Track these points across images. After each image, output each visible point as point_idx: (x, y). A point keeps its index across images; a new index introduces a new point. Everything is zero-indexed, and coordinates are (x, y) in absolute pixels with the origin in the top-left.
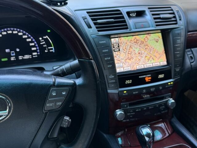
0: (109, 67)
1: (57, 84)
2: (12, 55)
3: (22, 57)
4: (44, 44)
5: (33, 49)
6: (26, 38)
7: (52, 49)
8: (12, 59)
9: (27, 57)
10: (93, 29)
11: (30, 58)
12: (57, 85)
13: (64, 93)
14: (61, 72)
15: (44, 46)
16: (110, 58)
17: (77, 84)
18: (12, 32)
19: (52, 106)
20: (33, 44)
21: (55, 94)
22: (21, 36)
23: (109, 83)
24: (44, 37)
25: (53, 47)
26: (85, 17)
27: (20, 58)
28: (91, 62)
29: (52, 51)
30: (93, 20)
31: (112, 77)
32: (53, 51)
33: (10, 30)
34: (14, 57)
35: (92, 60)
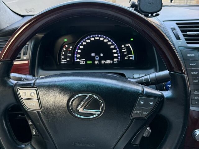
0: (195, 82)
1: (145, 93)
2: (96, 59)
3: (104, 61)
4: (125, 52)
5: (115, 55)
6: (110, 45)
7: (132, 57)
8: (96, 62)
9: (108, 62)
10: (181, 40)
11: (111, 63)
12: (145, 95)
13: (151, 104)
14: (145, 81)
15: (125, 53)
16: (197, 73)
17: (165, 96)
18: (99, 39)
19: (139, 114)
20: (115, 51)
21: (143, 103)
22: (107, 42)
23: (192, 99)
24: (127, 45)
25: (133, 55)
26: (174, 28)
27: (103, 62)
28: (184, 76)
29: (131, 58)
30: (182, 31)
31: (197, 93)
32: (133, 58)
33: (98, 36)
34: (98, 61)
35: (185, 74)
